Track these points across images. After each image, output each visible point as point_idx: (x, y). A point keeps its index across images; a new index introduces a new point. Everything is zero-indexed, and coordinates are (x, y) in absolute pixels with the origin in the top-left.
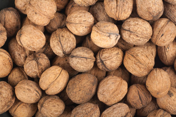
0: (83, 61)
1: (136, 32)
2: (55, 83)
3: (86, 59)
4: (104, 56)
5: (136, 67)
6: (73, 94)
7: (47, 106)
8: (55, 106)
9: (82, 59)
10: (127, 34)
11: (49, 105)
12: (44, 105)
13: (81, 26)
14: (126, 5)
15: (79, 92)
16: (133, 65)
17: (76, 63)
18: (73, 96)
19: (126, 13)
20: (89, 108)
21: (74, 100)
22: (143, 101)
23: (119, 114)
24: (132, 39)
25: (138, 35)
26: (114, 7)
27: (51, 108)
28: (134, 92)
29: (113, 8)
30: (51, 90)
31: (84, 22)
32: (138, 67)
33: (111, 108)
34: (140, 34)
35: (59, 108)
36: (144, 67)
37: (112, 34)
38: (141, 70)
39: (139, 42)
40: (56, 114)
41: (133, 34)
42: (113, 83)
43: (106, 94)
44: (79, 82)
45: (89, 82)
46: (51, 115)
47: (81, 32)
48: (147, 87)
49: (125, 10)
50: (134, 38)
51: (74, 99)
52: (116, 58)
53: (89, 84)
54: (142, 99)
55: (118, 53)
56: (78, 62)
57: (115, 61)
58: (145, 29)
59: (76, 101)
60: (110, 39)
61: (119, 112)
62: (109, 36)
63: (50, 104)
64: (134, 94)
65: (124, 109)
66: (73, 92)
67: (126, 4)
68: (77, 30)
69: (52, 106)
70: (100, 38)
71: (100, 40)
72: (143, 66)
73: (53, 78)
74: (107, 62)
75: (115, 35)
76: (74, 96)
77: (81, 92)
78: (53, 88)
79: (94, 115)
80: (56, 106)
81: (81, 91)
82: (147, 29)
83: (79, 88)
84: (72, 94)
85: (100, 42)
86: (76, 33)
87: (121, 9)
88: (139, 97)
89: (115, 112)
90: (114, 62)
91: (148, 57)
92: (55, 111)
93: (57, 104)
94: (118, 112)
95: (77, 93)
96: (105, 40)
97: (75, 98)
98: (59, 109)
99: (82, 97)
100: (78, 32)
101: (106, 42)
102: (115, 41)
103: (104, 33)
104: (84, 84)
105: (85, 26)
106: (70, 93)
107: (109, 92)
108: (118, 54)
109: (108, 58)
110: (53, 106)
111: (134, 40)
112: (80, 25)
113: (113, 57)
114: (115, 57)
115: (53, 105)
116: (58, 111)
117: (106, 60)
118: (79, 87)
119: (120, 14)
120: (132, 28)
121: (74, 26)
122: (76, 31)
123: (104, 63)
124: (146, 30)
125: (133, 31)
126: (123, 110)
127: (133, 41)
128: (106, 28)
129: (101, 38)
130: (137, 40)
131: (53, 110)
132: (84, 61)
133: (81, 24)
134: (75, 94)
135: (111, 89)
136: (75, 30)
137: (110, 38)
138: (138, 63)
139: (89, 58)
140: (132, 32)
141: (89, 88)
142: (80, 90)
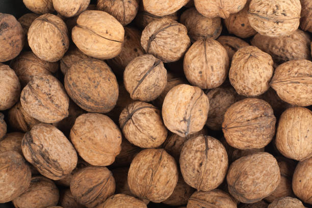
0: (140, 74)
1: (208, 160)
2: (93, 36)
3: (139, 81)
4: (140, 118)
5: (143, 170)
6: (83, 67)
7: (45, 29)
8: (47, 42)
9: (144, 75)
10: (199, 146)
11: (47, 31)
12: (46, 23)
13: (203, 63)
14: (253, 135)
15: (87, 78)
16: (144, 165)
17: (142, 63)
18: (80, 68)
19: (239, 139)
20: (60, 101)
21: (72, 70)
22: (88, 196)
23: (56, 154)
24: (192, 157)
25: (203, 166)
26: (245, 116)
27: (43, 36)
28: (98, 176)
29: (243, 114)
30: (81, 33)
31: (210, 67)
32: (144, 174)
33: (65, 140)
34: (206, 169)
35: (46, 51)
36: (148, 182)
37: (189, 124)
38: (141, 180)
39: (191, 169)
40: (35, 47)
41: (203, 155)
42: (106, 137)
43: (86, 127)
44: (104, 78)
45: (105, 95)
46: (32, 38)
47: (192, 64)
48: (111, 197)
49: (243, 136)
50: (195, 159)
51: (74, 70)
52: (144, 139)
53: (101, 96)
54: (91, 193)
55: (155, 139)
56: (142, 67)
57: (139, 139)
58: (215, 175)
59: (70, 74)
60: (179, 121)
61: (60, 155)
62: (185, 120)
63: (49, 32)
64: (94, 177)
65: (67, 162)
66: (86, 68)
67: (256, 135)
68: (194, 57)
69: (46, 36)
70: (180, 104)
71: (178, 104)
72: (148, 180)
73: (101, 30)
74: (132, 125)
75: (185, 129)
76: (78, 70)
77: (86, 82)
78: (83, 35)
79: (49, 111)
80: (48, 44)
81: (88, 80)
82: (215, 180)
83: (93, 78)
84: (82, 65)
85: (174, 103)
86: (189, 57)
87: (243, 128)
88: (92, 186)
89: (59, 148)
90: (136, 137)
91: (167, 185)
92: (39, 44)
93: (52, 45)
94: (60, 152)
95: (84, 75)
96: (178, 113)
97: (75, 72)
98: (44, 50)
99: (78, 83)
100: (191, 60)
101: (174, 114)
102: (175, 128)
103: (191, 111)
104: (101, 87)
105: (202, 71)
106: (85, 63)
107: (90, 132)
108: (153, 138)
109: (139, 125)
110: (46, 39)
111: (191, 160)
112: (204, 60)
113: (143, 133)
114: (144, 137)
115: (48, 38)
116: (40, 49)
117: (134, 124)
118: (95, 77)
119: (236, 129)
120: (214, 152)
121: (200, 51)
122: (192, 55)
123: (129, 121)
124: (214, 177)
125: (209, 154)
126: (65, 161)
127: (189, 159)
128: (198, 113)
129: (182, 104)
130: (194, 165)
131: (38, 40)
132: (138, 76)
133: (205, 64)
134: (84, 70)
135: (96, 134)
136: (194, 54)
137: (181, 121)
138: (151, 170)
139: (137, 87)
140: (207, 153)
141: (95, 96)
142: (90, 79)
